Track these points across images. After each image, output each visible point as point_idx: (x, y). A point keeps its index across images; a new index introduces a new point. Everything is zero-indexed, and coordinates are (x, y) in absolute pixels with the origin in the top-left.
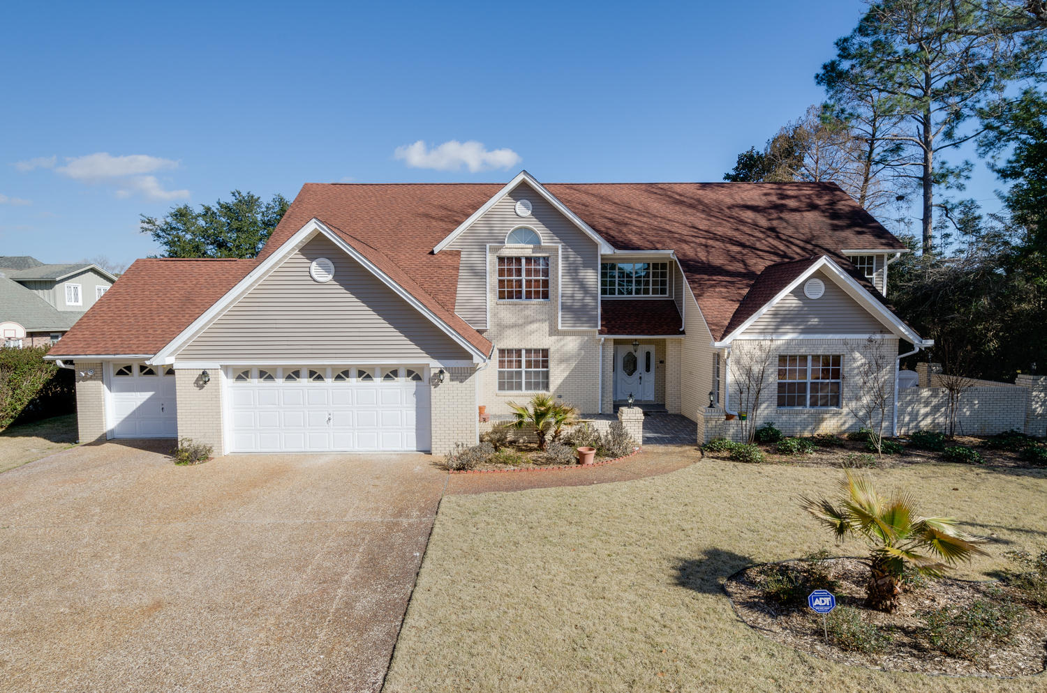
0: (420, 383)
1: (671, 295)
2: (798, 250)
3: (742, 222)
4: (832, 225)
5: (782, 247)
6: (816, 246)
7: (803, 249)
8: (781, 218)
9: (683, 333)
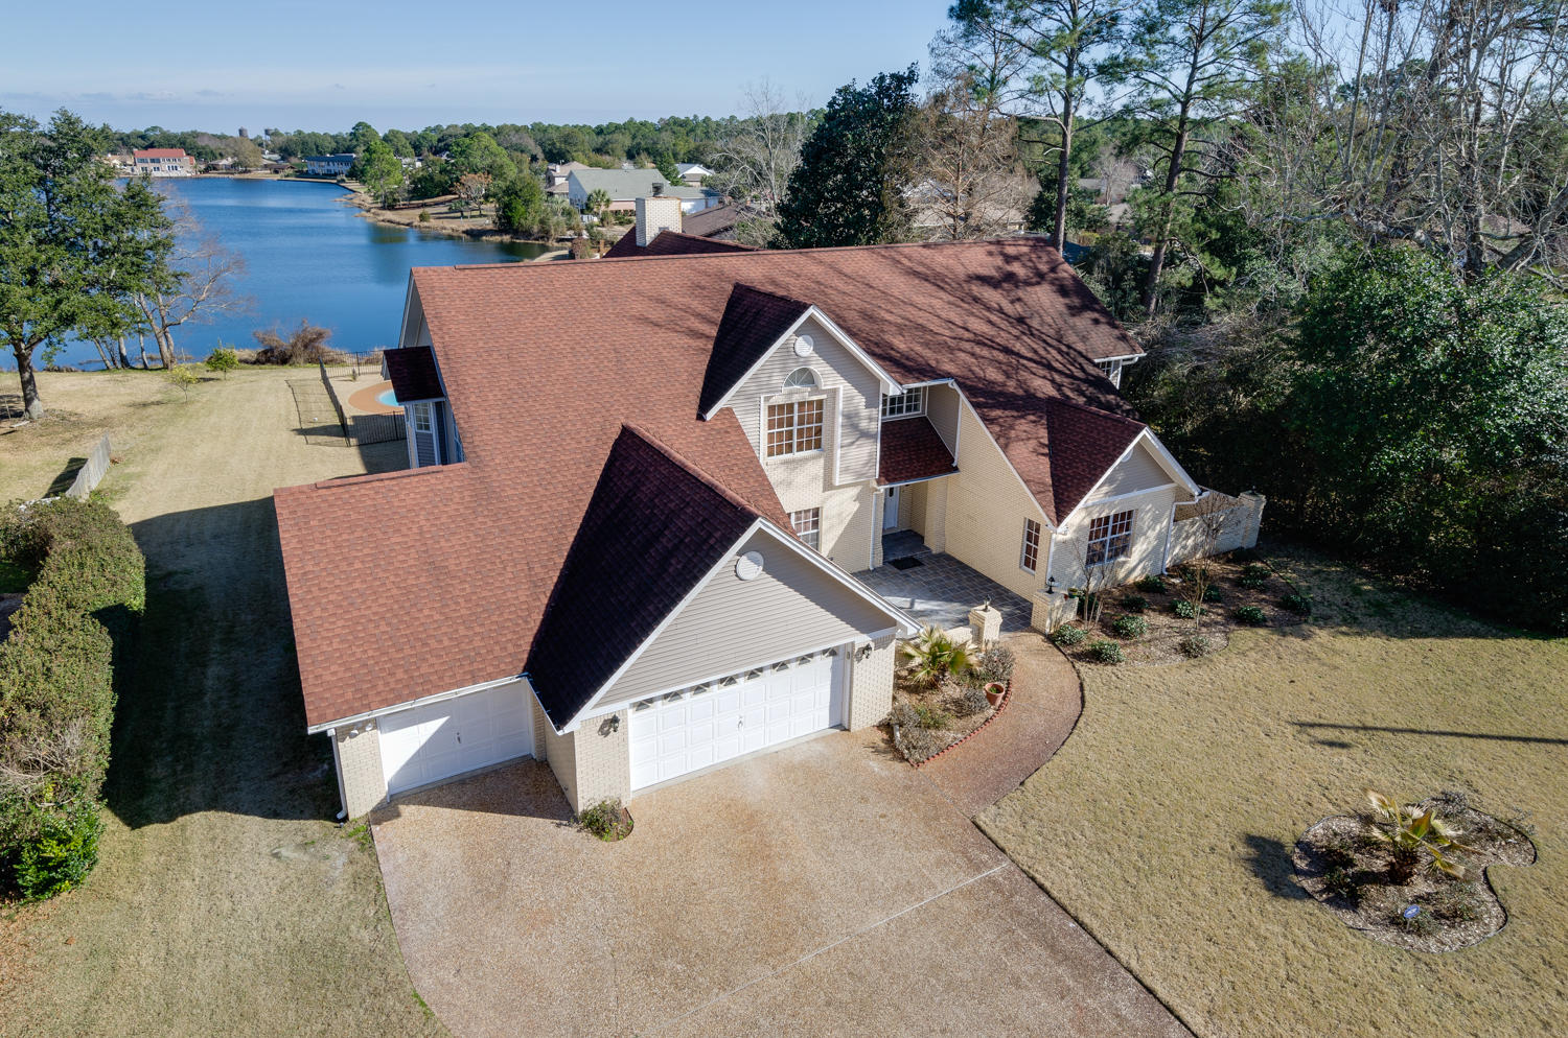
0: (836, 658)
1: (923, 412)
2: (1059, 358)
3: (989, 309)
4: (1066, 304)
5: (1042, 352)
6: (1069, 347)
7: (1060, 351)
8: (1019, 300)
9: (956, 469)
